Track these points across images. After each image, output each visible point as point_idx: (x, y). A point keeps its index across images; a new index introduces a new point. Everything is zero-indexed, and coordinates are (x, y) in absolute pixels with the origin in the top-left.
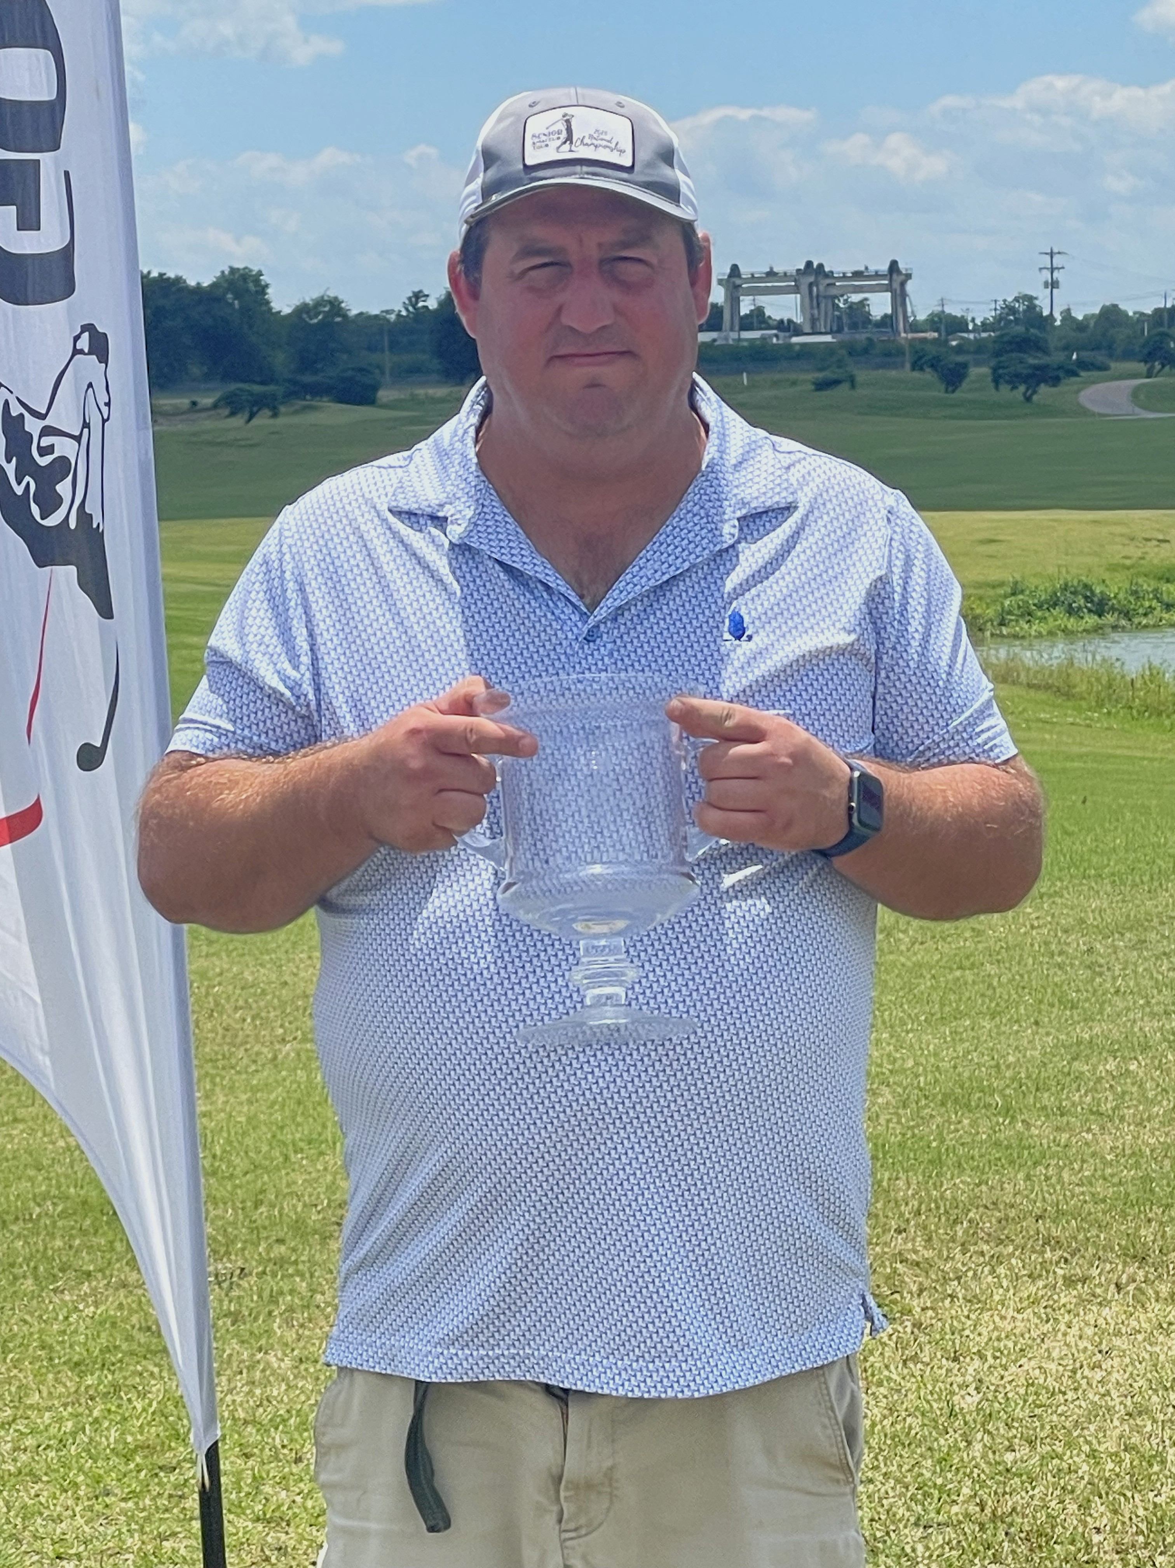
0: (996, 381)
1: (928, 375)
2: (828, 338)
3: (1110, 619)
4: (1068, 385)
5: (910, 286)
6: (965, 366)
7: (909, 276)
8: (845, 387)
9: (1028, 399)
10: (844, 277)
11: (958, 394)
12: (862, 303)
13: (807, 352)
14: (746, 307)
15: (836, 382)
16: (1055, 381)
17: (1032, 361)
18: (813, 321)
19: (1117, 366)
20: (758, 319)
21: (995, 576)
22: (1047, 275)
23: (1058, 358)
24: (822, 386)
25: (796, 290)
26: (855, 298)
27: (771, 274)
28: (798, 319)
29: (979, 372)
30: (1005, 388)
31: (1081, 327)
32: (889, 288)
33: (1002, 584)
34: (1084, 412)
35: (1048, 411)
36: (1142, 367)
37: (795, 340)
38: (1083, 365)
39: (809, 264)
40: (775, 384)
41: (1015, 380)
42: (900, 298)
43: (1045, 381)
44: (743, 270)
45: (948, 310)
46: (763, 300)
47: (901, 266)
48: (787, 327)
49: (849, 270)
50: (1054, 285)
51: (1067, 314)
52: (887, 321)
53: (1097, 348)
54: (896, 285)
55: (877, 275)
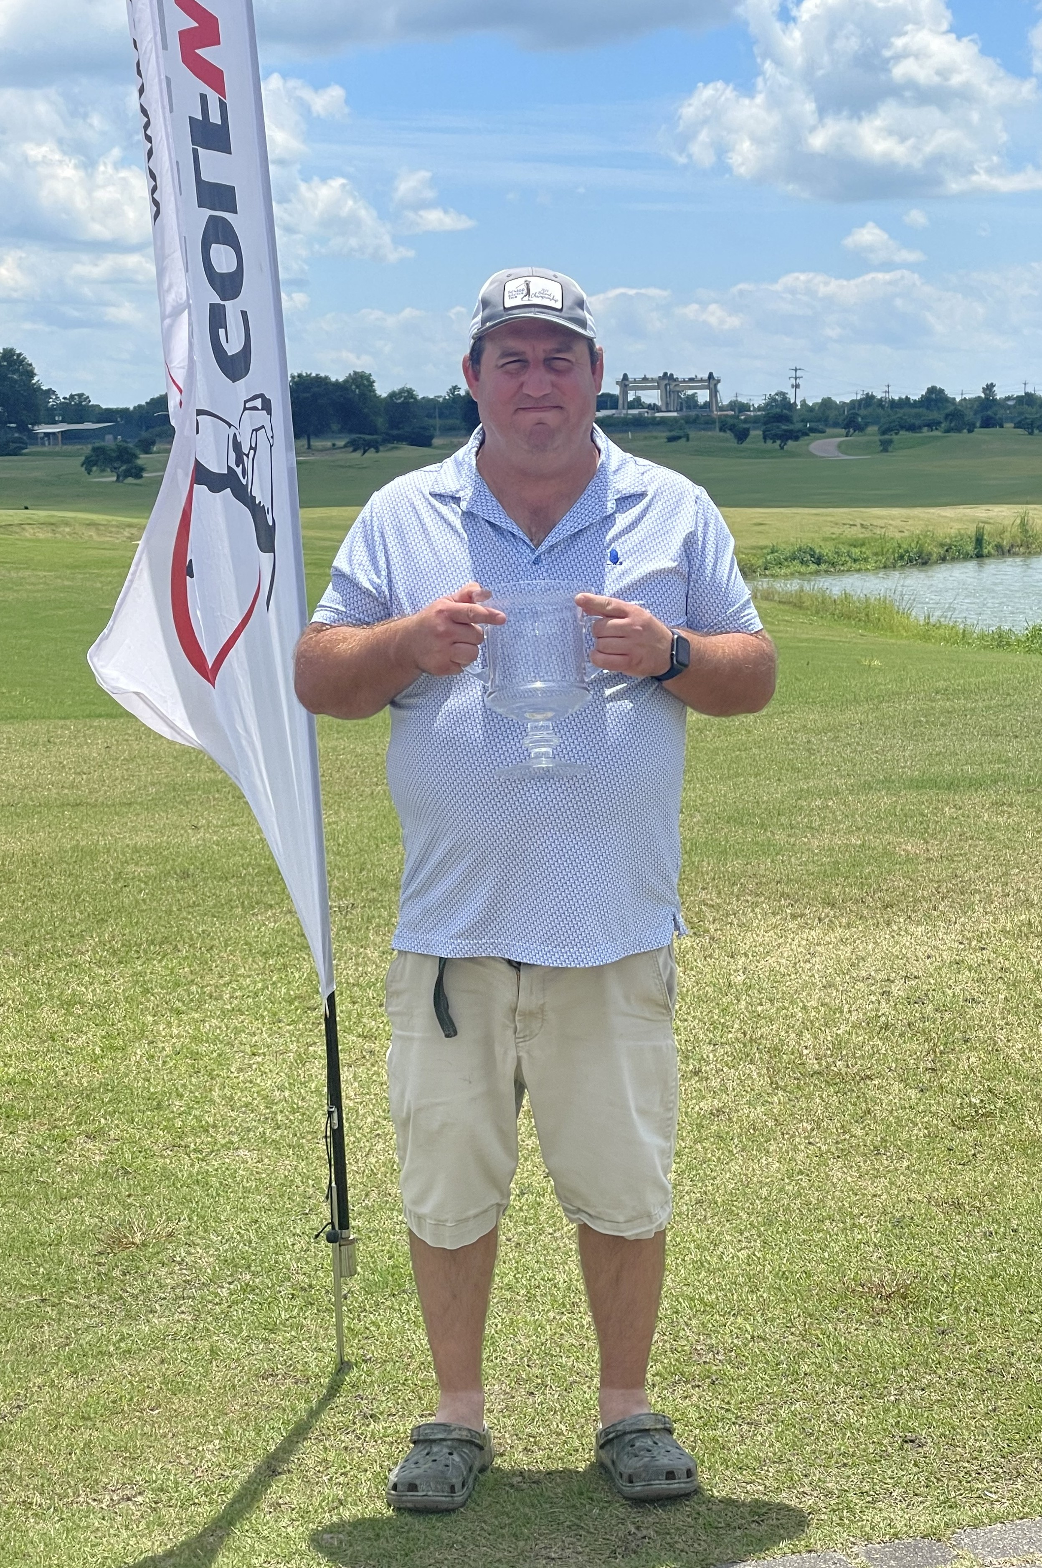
0: (765, 438)
1: (729, 435)
2: (675, 414)
3: (823, 567)
4: (803, 441)
5: (719, 386)
6: (748, 430)
7: (719, 381)
8: (684, 439)
9: (782, 448)
10: (684, 381)
11: (744, 445)
12: (694, 395)
13: (663, 422)
14: (631, 397)
15: (679, 438)
16: (796, 438)
17: (784, 427)
18: (667, 404)
19: (829, 431)
20: (637, 403)
21: (762, 543)
22: (793, 381)
23: (799, 426)
24: (671, 439)
25: (658, 388)
26: (690, 392)
27: (645, 379)
28: (659, 403)
29: (756, 433)
30: (769, 442)
31: (811, 409)
32: (708, 387)
33: (765, 547)
34: (813, 456)
35: (792, 455)
36: (844, 431)
37: (657, 415)
38: (812, 430)
39: (665, 374)
40: (645, 438)
41: (775, 437)
42: (714, 393)
43: (791, 438)
44: (631, 377)
45: (739, 399)
46: (640, 393)
47: (715, 375)
48: (653, 407)
49: (687, 376)
50: (797, 386)
51: (804, 402)
52: (707, 405)
53: (819, 421)
54: (712, 386)
55: (702, 380)
